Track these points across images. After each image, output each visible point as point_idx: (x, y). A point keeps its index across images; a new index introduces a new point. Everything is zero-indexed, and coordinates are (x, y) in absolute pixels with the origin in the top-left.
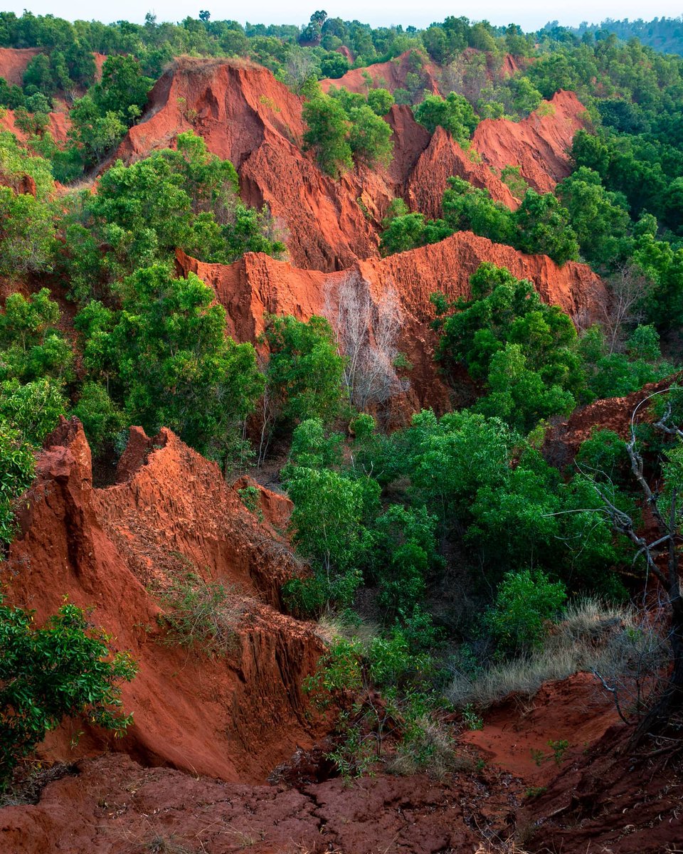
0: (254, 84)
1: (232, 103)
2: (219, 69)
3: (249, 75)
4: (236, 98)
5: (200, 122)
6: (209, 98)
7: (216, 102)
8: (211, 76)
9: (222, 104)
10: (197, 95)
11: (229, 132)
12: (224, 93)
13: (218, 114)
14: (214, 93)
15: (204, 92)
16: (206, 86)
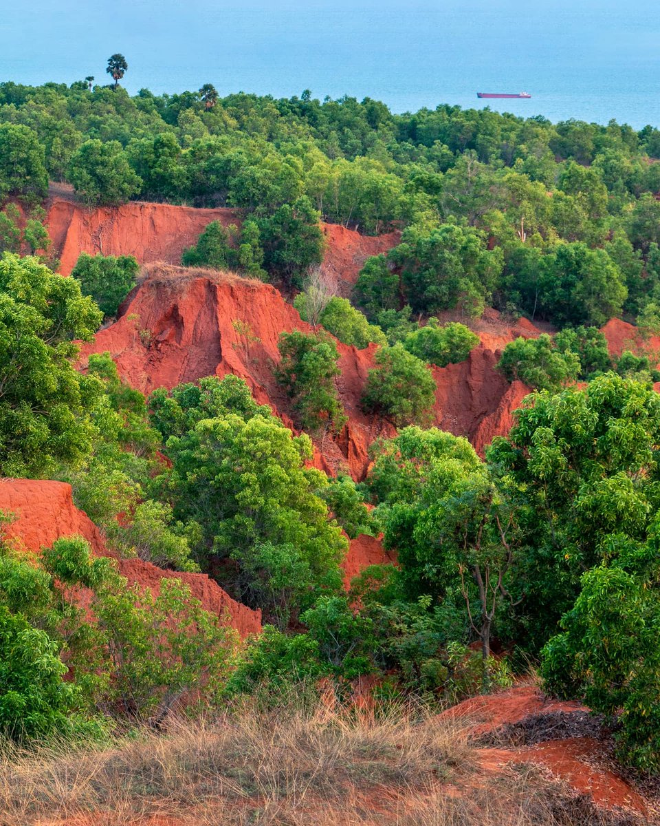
0: (243, 305)
1: (203, 326)
2: (195, 283)
3: (238, 293)
4: (208, 320)
5: (156, 346)
6: (174, 318)
7: (183, 323)
8: (181, 291)
9: (189, 327)
10: (161, 312)
11: (186, 362)
12: (196, 313)
13: (181, 339)
14: (181, 312)
15: (168, 309)
16: (173, 302)
